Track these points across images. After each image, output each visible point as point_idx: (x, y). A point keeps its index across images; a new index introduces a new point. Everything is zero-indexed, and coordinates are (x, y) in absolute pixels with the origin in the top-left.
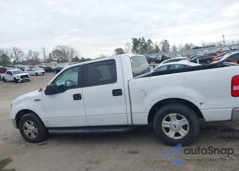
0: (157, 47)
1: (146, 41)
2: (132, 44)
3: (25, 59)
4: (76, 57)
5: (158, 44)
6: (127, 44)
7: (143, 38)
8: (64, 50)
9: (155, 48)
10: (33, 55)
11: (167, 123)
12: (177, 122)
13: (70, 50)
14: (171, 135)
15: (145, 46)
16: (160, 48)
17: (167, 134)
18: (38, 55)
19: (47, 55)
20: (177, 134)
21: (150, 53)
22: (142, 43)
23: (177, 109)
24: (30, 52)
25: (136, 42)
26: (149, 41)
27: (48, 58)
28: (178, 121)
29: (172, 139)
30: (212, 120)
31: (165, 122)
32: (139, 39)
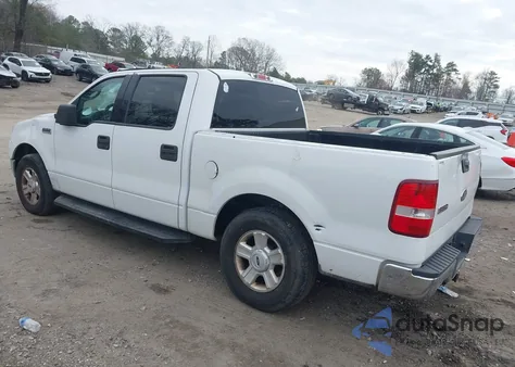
0: (466, 84)
1: (444, 64)
2: (407, 67)
3: (173, 55)
4: (275, 70)
5: (471, 79)
6: (395, 64)
7: (437, 56)
8: (252, 50)
9: (461, 85)
10: (191, 50)
11: (247, 250)
12: (264, 253)
13: (265, 53)
14: (247, 277)
15: (437, 77)
16: (474, 89)
17: (241, 272)
18: (199, 50)
19: (218, 53)
20: (260, 280)
21: (444, 95)
22: (432, 67)
23: (268, 223)
24: (186, 42)
25: (417, 63)
26: (451, 66)
27: (219, 61)
28: (268, 251)
29: (247, 288)
30: (333, 273)
31: (243, 244)
32: (428, 57)
